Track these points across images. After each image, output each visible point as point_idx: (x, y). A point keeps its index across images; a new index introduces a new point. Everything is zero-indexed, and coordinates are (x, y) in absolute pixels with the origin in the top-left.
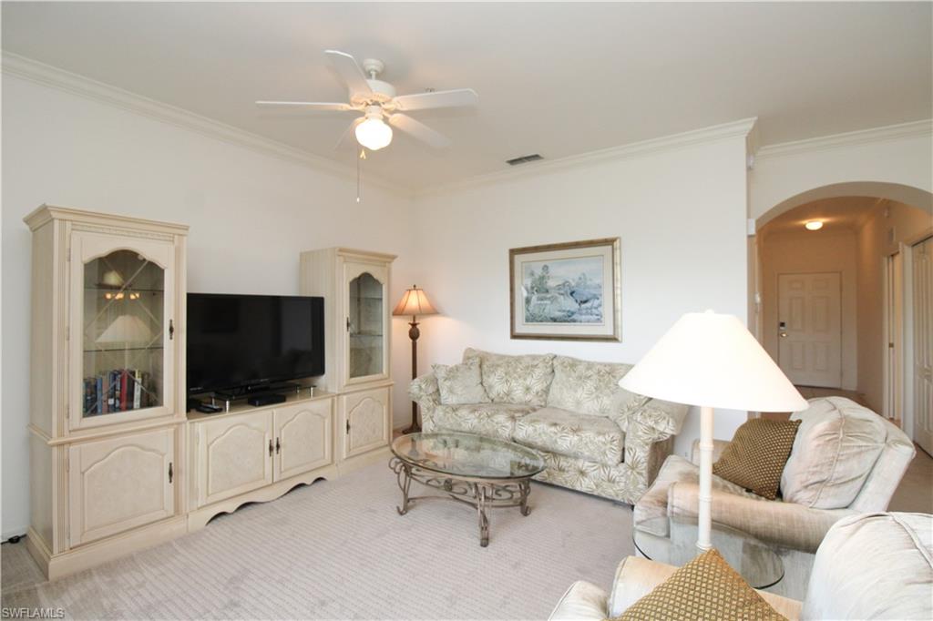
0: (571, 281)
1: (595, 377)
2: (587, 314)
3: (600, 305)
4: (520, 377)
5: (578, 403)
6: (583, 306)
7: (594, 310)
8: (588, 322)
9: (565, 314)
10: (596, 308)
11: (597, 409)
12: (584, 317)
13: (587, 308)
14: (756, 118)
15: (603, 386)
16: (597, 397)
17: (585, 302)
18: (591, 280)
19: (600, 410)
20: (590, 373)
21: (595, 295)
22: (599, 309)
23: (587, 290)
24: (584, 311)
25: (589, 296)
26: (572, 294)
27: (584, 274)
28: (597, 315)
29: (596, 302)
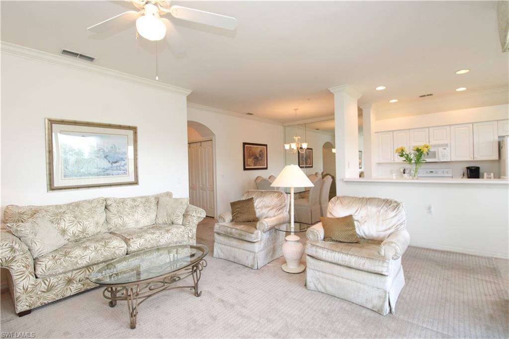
0: (105, 149)
1: (141, 205)
2: (117, 169)
3: (125, 164)
4: (89, 217)
5: (137, 222)
6: (114, 165)
7: (122, 167)
8: (118, 174)
9: (101, 170)
10: (123, 166)
11: (149, 222)
12: (115, 172)
13: (117, 166)
14: (192, 91)
15: (149, 209)
16: (148, 215)
17: (116, 162)
18: (119, 149)
19: (150, 221)
20: (136, 203)
21: (122, 158)
22: (125, 166)
23: (116, 155)
24: (115, 168)
25: (119, 159)
26: (106, 157)
27: (114, 145)
28: (124, 170)
29: (123, 163)
